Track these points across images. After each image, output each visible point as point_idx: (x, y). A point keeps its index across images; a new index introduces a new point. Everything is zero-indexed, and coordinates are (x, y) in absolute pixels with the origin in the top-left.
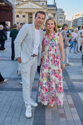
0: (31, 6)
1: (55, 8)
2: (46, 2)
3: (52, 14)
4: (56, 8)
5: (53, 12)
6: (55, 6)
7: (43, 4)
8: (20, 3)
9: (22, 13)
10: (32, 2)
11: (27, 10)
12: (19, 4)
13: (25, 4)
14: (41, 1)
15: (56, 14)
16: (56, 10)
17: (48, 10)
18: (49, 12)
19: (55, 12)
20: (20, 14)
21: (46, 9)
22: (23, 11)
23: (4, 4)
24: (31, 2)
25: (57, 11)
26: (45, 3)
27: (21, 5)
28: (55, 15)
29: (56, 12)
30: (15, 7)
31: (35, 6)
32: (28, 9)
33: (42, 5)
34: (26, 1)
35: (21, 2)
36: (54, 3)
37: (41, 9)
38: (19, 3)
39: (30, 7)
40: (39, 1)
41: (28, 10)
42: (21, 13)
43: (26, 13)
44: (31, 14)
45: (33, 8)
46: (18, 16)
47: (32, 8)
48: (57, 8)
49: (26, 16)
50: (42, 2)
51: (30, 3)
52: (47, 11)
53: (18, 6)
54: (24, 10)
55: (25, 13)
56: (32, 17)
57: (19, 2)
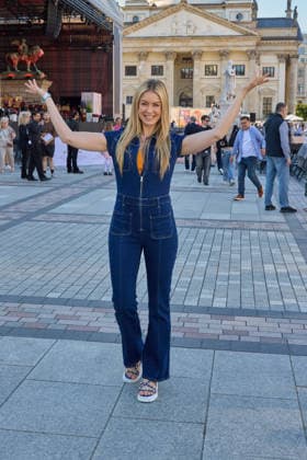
0: (189, 26)
1: (292, 32)
2: (255, 7)
3: (280, 57)
4: (295, 30)
5: (283, 48)
6: (290, 22)
7: (239, 16)
8: (144, 15)
9: (150, 58)
10: (194, 11)
11: (168, 45)
12: (135, 20)
13: (164, 20)
14: (232, 6)
15: (298, 57)
16: (299, 38)
17: (263, 39)
18: (264, 48)
19: (290, 48)
20: (143, 62)
21: (252, 35)
22: (154, 50)
23: (76, 19)
24: (187, 10)
25: (302, 45)
26: (250, 9)
27: (145, 25)
28: (293, 60)
29: (295, 48)
30: (121, 32)
31: (204, 26)
32: (173, 38)
33: (235, 20)
34: (165, 8)
35: (147, 13)
36: (289, 10)
37: (231, 37)
38: (136, 18)
39: (183, 32)
40: (223, 6)
41: (175, 44)
42: (143, 56)
43: (167, 55)
44: (185, 60)
45: (198, 33)
46: (131, 71)
47: (190, 33)
48: (299, 30)
49: (167, 68)
50: (234, 10)
51: (184, 15)
52: (258, 45)
53: (135, 30)
54: (155, 44)
55: (163, 58)
56: (192, 73)
57: (135, 12)
